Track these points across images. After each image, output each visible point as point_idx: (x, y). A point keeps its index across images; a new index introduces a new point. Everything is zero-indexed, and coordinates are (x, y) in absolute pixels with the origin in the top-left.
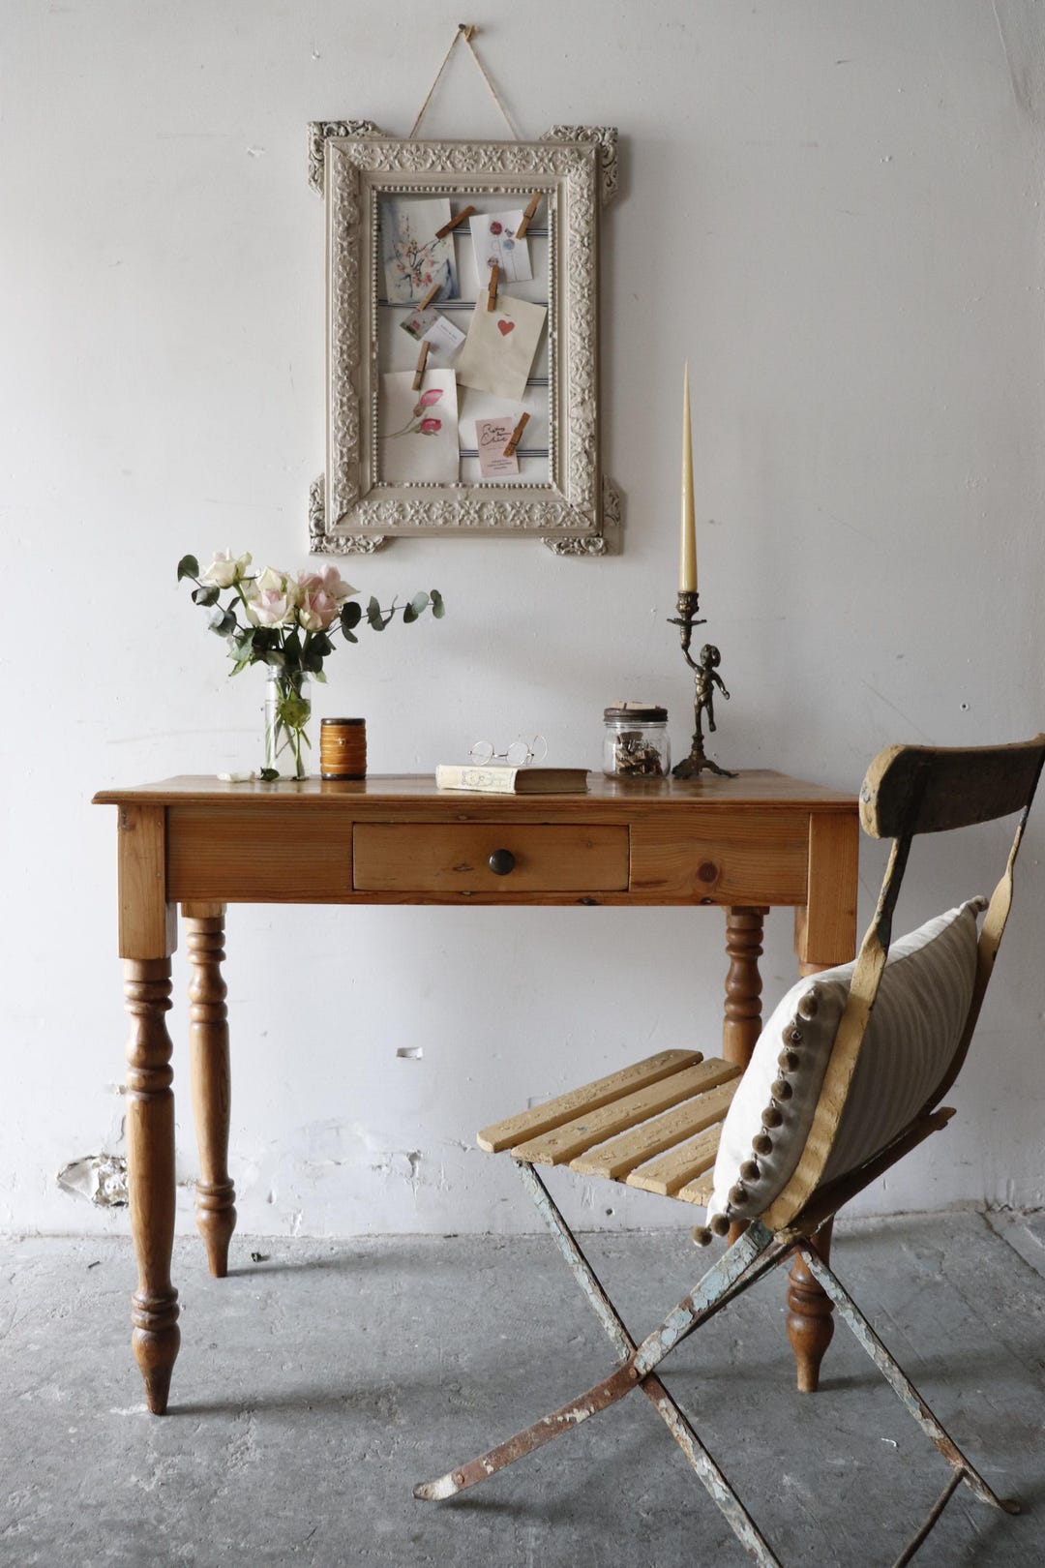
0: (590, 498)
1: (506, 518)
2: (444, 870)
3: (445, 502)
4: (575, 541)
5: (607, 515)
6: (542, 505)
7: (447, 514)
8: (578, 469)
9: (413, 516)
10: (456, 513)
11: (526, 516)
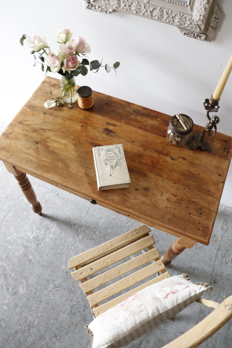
0: (203, 19)
1: (163, 18)
3: (138, 3)
4: (192, 33)
5: (211, 26)
6: (180, 16)
7: (137, 10)
8: (201, 4)
9: (123, 7)
10: (142, 10)
11: (172, 19)
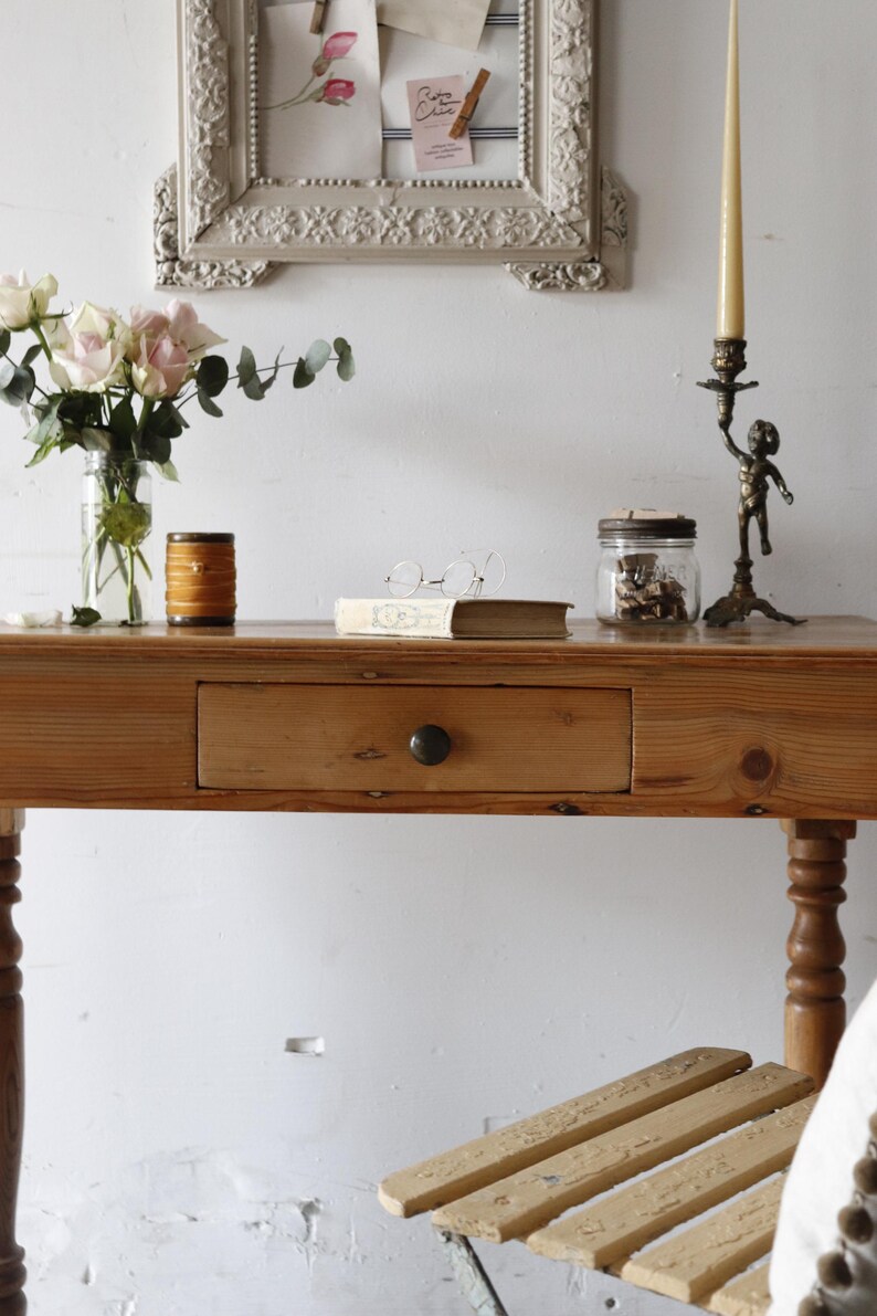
0: (581, 201)
1: (452, 232)
2: (340, 757)
3: (360, 209)
4: (557, 268)
5: (609, 229)
6: (507, 213)
7: (363, 228)
8: (563, 157)
9: (311, 229)
10: (376, 225)
11: (483, 230)
